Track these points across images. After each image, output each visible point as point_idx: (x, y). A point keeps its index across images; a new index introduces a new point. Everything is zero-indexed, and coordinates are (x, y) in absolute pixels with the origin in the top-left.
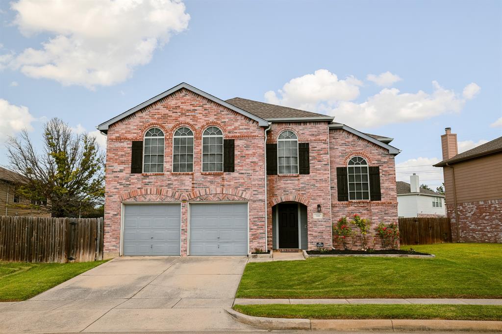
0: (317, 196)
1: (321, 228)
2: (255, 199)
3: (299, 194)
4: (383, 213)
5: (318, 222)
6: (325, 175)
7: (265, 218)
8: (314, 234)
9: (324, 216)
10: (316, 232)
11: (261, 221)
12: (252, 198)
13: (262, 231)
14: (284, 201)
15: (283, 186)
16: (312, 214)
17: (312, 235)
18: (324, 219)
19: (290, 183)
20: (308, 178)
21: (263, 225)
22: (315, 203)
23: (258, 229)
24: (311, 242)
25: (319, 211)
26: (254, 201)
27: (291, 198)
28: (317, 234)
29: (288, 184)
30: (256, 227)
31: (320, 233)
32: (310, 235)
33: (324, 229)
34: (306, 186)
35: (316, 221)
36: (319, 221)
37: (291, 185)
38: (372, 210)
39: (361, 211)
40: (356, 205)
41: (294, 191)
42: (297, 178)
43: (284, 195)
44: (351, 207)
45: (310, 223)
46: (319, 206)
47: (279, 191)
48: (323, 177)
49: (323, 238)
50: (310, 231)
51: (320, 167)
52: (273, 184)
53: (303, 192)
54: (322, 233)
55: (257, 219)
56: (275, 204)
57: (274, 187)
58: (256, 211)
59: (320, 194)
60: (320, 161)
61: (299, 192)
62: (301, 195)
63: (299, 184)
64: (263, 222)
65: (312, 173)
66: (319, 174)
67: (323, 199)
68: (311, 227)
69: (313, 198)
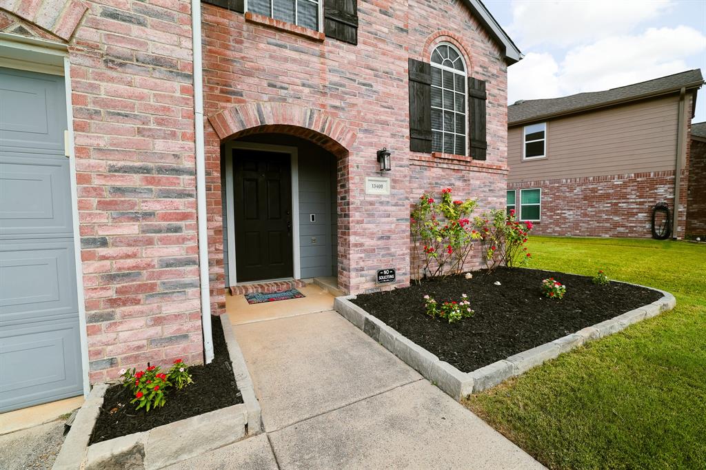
0: (377, 122)
1: (386, 225)
2: (122, 48)
3: (323, 106)
4: (486, 189)
5: (377, 205)
6: (397, 62)
7: (194, 173)
8: (369, 243)
9: (393, 187)
10: (372, 235)
11: (167, 194)
12: (86, 33)
13: (174, 251)
14: (270, 121)
15: (267, 63)
16: (362, 180)
17: (361, 245)
18: (393, 195)
19: (294, 61)
20: (353, 57)
21: (185, 216)
22: (371, 144)
23: (150, 242)
24: (357, 270)
25: (382, 171)
26: (115, 62)
27: (297, 116)
28: (374, 242)
29: (286, 60)
30: (131, 229)
31: (382, 238)
32: (356, 245)
33: (393, 226)
34: (346, 82)
35: (371, 204)
36: (381, 203)
37: (295, 67)
38: (472, 182)
39: (453, 181)
40: (445, 166)
41: (307, 90)
42: (316, 48)
43: (270, 100)
44: (435, 169)
45: (357, 209)
46: (381, 155)
47: (251, 80)
48: (392, 67)
49: (390, 255)
50: (355, 234)
51: (386, 30)
52: (227, 47)
53: (337, 103)
54: (388, 238)
55: (136, 180)
56: (235, 128)
57: (227, 61)
58: (129, 125)
59: (383, 118)
60: (385, 13)
61: (322, 100)
62: (329, 109)
63: (323, 71)
64: (182, 195)
65: (365, 43)
66: (384, 54)
67: (393, 136)
68: (358, 222)
69: (365, 126)
